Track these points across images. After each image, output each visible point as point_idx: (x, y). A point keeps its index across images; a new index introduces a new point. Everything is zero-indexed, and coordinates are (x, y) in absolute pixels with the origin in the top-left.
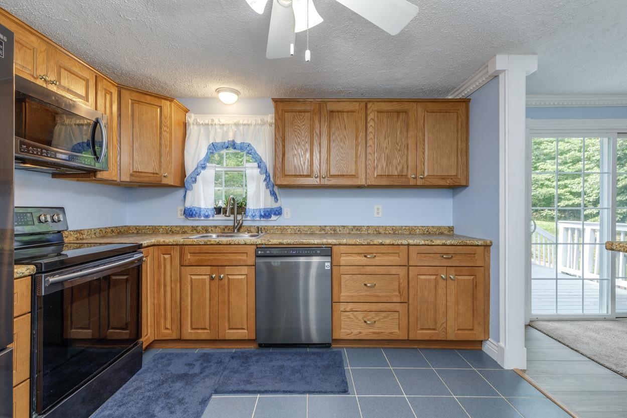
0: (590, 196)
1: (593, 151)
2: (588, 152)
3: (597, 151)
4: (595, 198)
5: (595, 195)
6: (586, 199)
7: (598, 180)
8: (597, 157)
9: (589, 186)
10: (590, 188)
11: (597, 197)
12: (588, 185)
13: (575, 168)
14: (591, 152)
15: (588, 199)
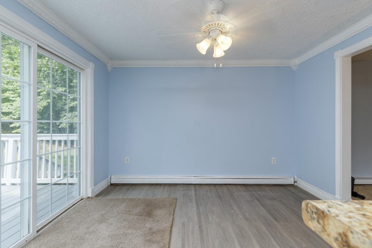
0: (15, 115)
1: (16, 86)
2: (13, 86)
3: (19, 86)
4: (18, 116)
5: (18, 115)
6: (12, 117)
7: (19, 105)
8: (19, 90)
9: (14, 109)
10: (15, 110)
11: (19, 116)
12: (13, 107)
13: (4, 96)
14: (15, 86)
15: (13, 117)
